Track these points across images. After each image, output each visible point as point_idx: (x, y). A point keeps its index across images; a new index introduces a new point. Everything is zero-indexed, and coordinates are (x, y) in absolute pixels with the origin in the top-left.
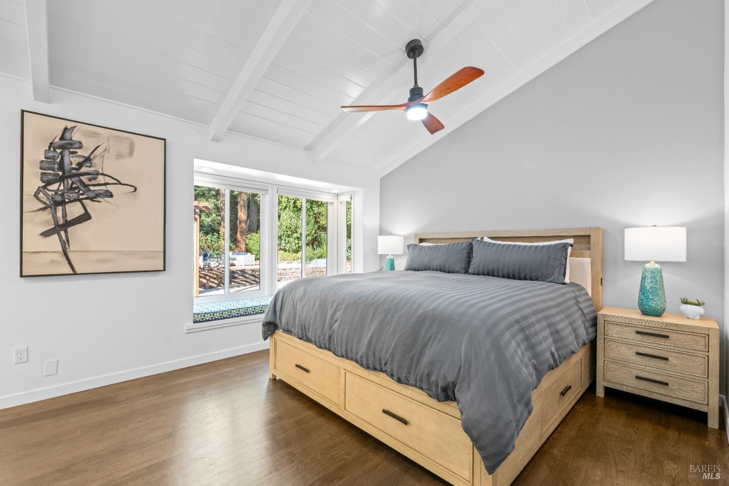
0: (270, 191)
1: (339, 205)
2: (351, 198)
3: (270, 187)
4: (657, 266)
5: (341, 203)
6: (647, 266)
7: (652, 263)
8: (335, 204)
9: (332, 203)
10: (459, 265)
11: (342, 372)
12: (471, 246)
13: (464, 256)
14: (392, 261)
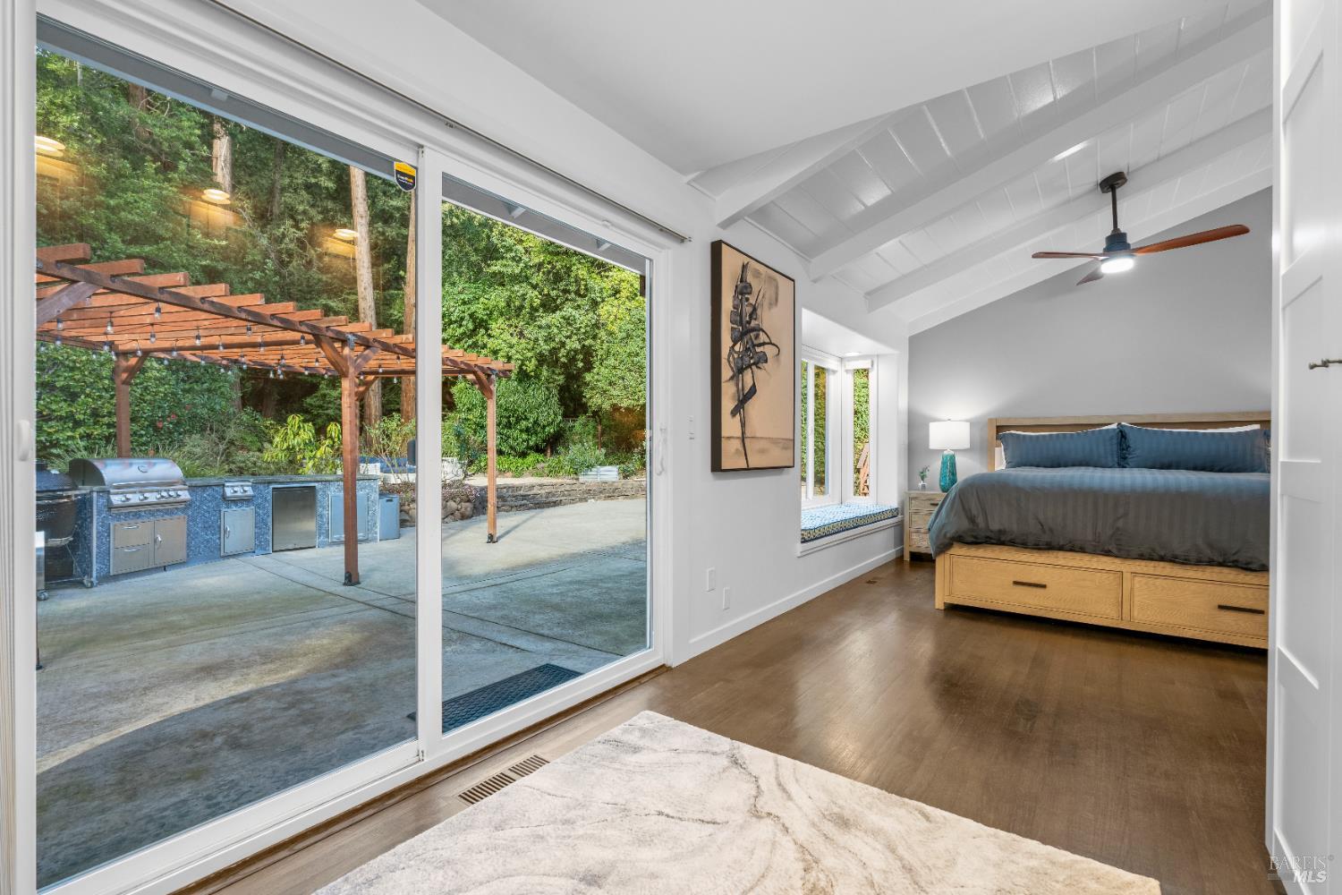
1: (843, 374)
2: (872, 365)
5: (847, 370)
8: (839, 374)
9: (834, 372)
10: (1110, 459)
11: (1127, 576)
12: (1122, 435)
13: (1115, 447)
14: (952, 458)
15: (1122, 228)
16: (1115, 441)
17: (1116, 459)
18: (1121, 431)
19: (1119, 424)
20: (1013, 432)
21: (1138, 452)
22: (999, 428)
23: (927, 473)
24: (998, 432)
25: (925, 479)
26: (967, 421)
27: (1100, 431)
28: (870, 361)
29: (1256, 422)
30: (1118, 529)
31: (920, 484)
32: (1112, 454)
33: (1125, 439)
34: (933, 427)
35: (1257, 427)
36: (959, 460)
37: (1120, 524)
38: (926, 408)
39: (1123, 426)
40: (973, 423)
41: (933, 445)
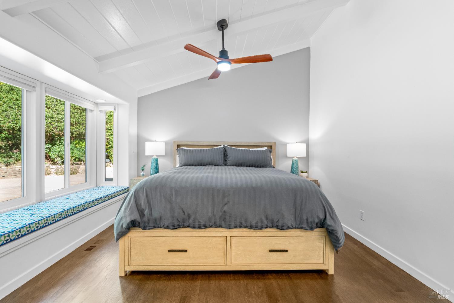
0: (38, 89)
1: (99, 113)
2: (115, 109)
3: (38, 83)
4: (297, 159)
5: (101, 111)
6: (294, 158)
7: (295, 157)
8: (95, 112)
9: (91, 111)
10: (221, 161)
11: (229, 238)
12: (225, 150)
13: (223, 156)
14: (157, 160)
15: (226, 49)
16: (223, 153)
17: (223, 161)
18: (225, 149)
19: (224, 145)
20: (183, 148)
21: (231, 158)
22: (178, 146)
23: (145, 168)
24: (178, 148)
25: (144, 171)
26: (163, 142)
27: (217, 148)
28: (113, 107)
29: (266, 146)
30: (225, 212)
31: (141, 174)
32: (222, 159)
33: (226, 152)
34: (147, 144)
35: (266, 148)
36: (160, 161)
37: (225, 208)
38: (145, 134)
39: (225, 147)
40: (167, 143)
41: (147, 153)
